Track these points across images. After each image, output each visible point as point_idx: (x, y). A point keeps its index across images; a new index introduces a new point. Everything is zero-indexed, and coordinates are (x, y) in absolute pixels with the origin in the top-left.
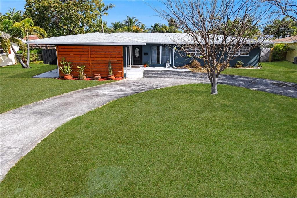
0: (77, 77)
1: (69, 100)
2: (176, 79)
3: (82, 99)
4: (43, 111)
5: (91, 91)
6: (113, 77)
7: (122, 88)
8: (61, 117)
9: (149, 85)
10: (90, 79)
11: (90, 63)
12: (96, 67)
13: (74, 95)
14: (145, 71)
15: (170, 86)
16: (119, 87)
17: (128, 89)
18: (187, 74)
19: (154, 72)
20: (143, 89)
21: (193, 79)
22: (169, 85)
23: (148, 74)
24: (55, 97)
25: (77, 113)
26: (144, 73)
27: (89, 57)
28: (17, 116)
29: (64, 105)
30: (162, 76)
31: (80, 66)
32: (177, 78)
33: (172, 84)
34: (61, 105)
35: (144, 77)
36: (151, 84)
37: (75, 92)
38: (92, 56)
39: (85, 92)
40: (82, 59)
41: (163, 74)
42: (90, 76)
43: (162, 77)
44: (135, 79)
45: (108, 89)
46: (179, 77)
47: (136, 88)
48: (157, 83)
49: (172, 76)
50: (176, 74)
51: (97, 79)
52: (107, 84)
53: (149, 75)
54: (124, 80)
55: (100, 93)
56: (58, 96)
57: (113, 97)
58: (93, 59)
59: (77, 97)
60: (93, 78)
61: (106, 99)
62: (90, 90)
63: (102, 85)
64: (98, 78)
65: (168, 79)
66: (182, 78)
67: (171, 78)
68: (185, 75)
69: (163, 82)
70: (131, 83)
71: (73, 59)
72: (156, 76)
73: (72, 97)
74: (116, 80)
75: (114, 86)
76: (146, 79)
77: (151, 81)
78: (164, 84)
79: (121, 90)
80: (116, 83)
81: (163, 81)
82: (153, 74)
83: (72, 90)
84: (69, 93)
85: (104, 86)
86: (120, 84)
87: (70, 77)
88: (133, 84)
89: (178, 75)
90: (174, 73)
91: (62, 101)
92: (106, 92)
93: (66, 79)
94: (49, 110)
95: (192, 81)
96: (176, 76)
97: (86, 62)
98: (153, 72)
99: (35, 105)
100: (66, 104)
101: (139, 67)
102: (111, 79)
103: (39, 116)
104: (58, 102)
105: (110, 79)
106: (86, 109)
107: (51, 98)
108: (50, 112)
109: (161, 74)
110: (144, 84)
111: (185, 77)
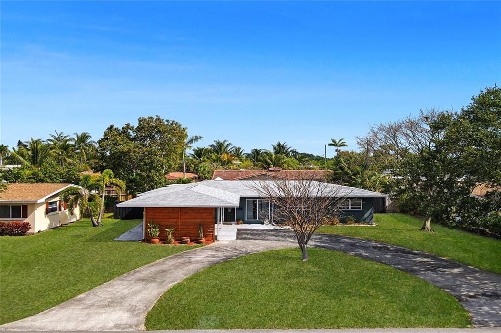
0: (165, 240)
1: (164, 267)
2: (272, 241)
3: (177, 267)
4: (145, 278)
5: (183, 257)
6: (203, 240)
7: (213, 254)
8: (164, 283)
9: (242, 250)
10: (178, 243)
11: (179, 224)
12: (185, 229)
13: (167, 262)
14: (239, 230)
15: (264, 251)
16: (210, 253)
17: (220, 254)
18: (286, 234)
19: (250, 232)
20: (236, 254)
21: (291, 242)
22: (263, 249)
23: (242, 234)
24: (150, 264)
25: (176, 280)
26: (238, 234)
27: (178, 219)
28: (125, 283)
29: (161, 273)
30: (258, 238)
31: (168, 228)
32: (274, 240)
33: (267, 248)
34: (158, 273)
35: (237, 239)
36: (244, 249)
37: (167, 259)
38: (182, 218)
39: (177, 258)
40: (171, 220)
41: (259, 235)
42: (178, 239)
43: (257, 240)
44: (227, 243)
45: (200, 255)
46: (276, 238)
47: (228, 254)
48: (252, 246)
49: (269, 238)
50: (273, 235)
51: (186, 242)
52: (198, 248)
53: (243, 236)
54: (215, 244)
55: (193, 259)
56: (152, 263)
57: (206, 264)
58: (182, 221)
59: (170, 264)
60: (181, 241)
61: (199, 266)
62: (181, 257)
63: (192, 250)
64: (188, 241)
65: (264, 242)
66: (279, 240)
67: (267, 240)
68: (285, 236)
69: (257, 246)
70: (222, 247)
71: (161, 220)
72: (251, 237)
73: (166, 264)
74: (207, 243)
75: (206, 251)
76: (239, 241)
77: (245, 244)
78: (258, 249)
79: (213, 256)
80: (207, 247)
81: (257, 244)
82: (248, 234)
83: (164, 257)
84: (162, 260)
85: (195, 251)
86: (211, 249)
87: (157, 240)
88: (225, 248)
89: (276, 236)
90: (272, 233)
91: (158, 268)
92: (198, 259)
93: (153, 242)
94: (150, 277)
95: (290, 244)
96: (273, 237)
97: (175, 224)
98: (248, 232)
99: (135, 273)
100: (164, 271)
101: (232, 224)
102: (202, 242)
103: (144, 283)
104: (155, 269)
105: (200, 243)
106: (183, 276)
107: (146, 266)
108: (152, 279)
109: (256, 234)
110: (237, 248)
111: (284, 239)
